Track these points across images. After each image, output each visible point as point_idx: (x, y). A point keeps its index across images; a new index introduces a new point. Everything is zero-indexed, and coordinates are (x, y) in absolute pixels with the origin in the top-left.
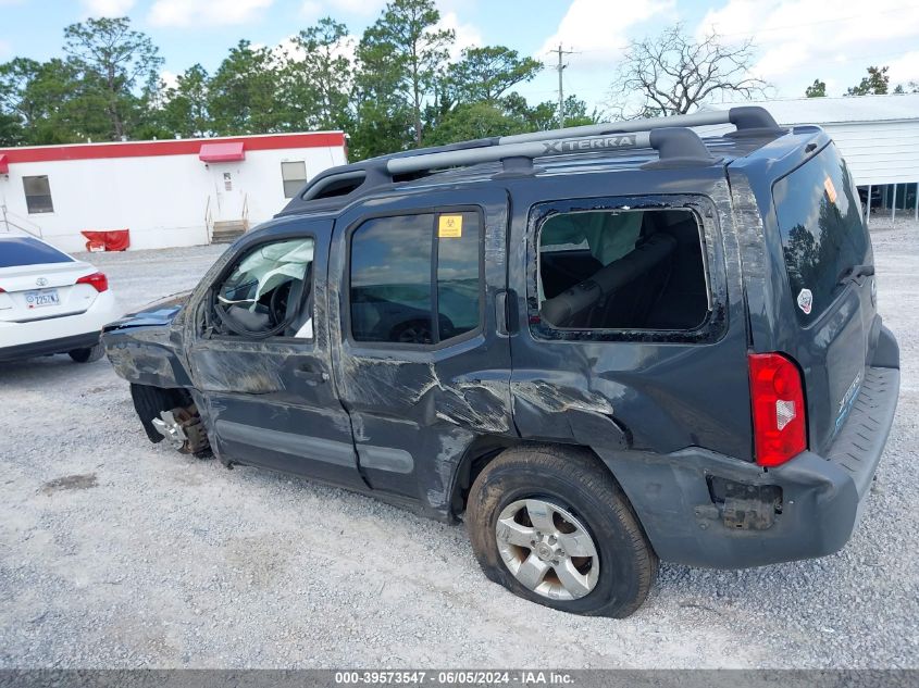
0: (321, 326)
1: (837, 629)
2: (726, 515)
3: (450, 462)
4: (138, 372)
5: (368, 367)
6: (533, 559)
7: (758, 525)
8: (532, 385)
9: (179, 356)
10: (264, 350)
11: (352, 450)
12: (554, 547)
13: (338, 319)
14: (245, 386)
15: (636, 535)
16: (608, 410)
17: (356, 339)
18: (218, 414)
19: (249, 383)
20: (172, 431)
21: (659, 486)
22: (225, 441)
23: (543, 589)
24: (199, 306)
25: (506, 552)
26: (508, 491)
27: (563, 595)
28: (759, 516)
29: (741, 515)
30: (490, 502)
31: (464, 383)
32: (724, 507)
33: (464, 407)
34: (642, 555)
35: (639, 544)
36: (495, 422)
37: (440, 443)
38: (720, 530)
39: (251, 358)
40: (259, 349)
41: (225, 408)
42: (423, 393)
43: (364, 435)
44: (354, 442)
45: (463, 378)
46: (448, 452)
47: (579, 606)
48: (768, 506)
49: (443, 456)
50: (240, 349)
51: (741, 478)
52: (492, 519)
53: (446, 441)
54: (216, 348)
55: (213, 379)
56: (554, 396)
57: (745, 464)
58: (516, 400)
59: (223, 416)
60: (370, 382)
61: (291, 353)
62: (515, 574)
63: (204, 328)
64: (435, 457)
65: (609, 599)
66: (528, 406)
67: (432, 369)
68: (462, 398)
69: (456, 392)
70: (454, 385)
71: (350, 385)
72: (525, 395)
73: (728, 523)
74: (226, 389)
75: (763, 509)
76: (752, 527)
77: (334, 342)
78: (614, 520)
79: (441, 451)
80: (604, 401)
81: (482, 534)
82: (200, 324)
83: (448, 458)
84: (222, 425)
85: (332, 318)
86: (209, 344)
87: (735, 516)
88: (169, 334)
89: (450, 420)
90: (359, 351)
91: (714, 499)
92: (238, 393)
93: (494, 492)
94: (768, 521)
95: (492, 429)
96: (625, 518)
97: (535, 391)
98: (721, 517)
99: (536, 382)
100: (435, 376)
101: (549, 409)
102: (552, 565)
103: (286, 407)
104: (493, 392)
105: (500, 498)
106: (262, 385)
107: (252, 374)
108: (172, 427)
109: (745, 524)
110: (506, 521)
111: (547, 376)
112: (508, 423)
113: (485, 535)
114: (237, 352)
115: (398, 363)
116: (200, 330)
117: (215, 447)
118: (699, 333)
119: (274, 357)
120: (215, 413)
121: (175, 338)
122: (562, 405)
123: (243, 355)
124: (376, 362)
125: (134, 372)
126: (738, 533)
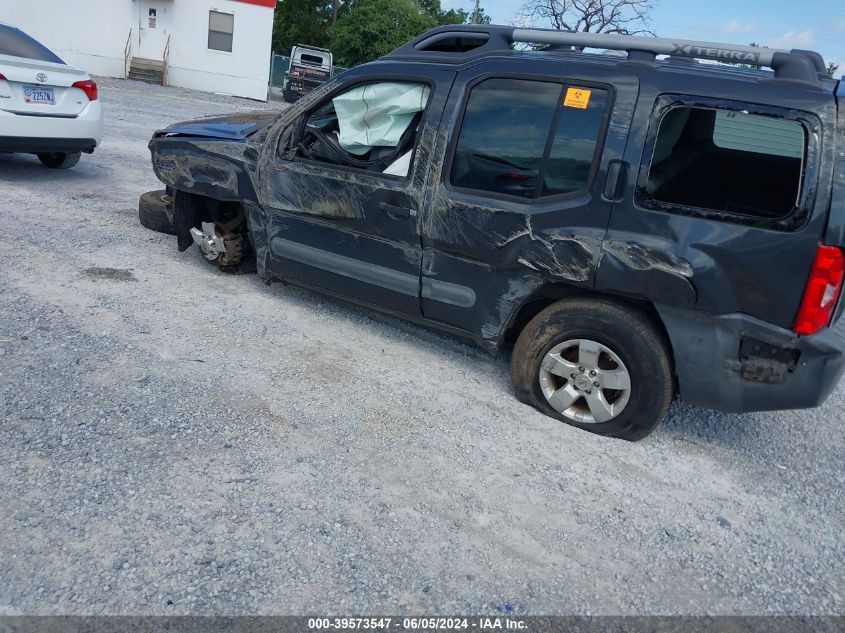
0: (421, 167)
1: (788, 467)
2: (748, 369)
3: (513, 302)
4: (193, 181)
5: (461, 209)
6: (569, 388)
7: (771, 379)
8: (624, 245)
9: (250, 173)
10: (353, 179)
11: (417, 282)
12: (593, 380)
13: (441, 163)
14: (320, 209)
15: (668, 377)
16: (688, 273)
17: (452, 184)
18: (277, 232)
19: (326, 207)
20: (211, 242)
21: (701, 340)
22: (278, 257)
23: (569, 413)
24: (286, 128)
25: (544, 380)
26: (564, 331)
27: (587, 419)
28: (775, 371)
29: (760, 370)
30: (544, 339)
31: (557, 235)
32: (748, 362)
33: (549, 256)
34: (668, 392)
35: (669, 384)
36: (575, 273)
37: (509, 285)
38: (737, 380)
39: (335, 184)
40: (347, 178)
41: (286, 227)
42: (511, 239)
43: (434, 270)
44: (421, 275)
45: (557, 231)
46: (513, 294)
47: (600, 428)
48: (784, 366)
49: (507, 297)
50: (325, 175)
51: (773, 340)
52: (542, 352)
53: (514, 285)
54: (298, 170)
55: (285, 199)
56: (642, 257)
57: (783, 330)
58: (605, 256)
59: (281, 235)
60: (459, 223)
61: (382, 186)
62: (548, 399)
63: (287, 149)
64: (499, 295)
65: (627, 424)
66: (614, 262)
67: (528, 220)
68: (550, 248)
69: (546, 243)
70: (544, 236)
71: (436, 224)
72: (615, 253)
73: (746, 375)
74: (296, 209)
75: (780, 368)
76: (766, 380)
77: (431, 183)
78: (655, 363)
79: (507, 292)
80: (688, 266)
81: (526, 364)
82: (283, 145)
83: (512, 299)
84: (278, 242)
85: (435, 161)
86: (290, 166)
87: (754, 370)
88: (244, 149)
89: (531, 266)
90: (456, 194)
91: (741, 356)
92: (309, 215)
93: (551, 331)
94: (781, 377)
95: (570, 277)
96: (664, 362)
97: (625, 250)
98: (742, 372)
99: (629, 243)
100: (529, 225)
101: (634, 266)
102: (585, 394)
103: (356, 236)
104: (584, 246)
105: (554, 336)
106: (340, 211)
107: (332, 199)
108: (210, 238)
109: (761, 378)
110: (554, 355)
111: (642, 240)
112: (589, 274)
113: (528, 365)
114: (320, 178)
115: (493, 210)
116: (282, 151)
117: (262, 262)
118: (783, 223)
119: (361, 188)
120: (272, 231)
121: (250, 154)
122: (648, 265)
123: (327, 181)
124: (471, 206)
125: (187, 180)
126: (751, 384)
